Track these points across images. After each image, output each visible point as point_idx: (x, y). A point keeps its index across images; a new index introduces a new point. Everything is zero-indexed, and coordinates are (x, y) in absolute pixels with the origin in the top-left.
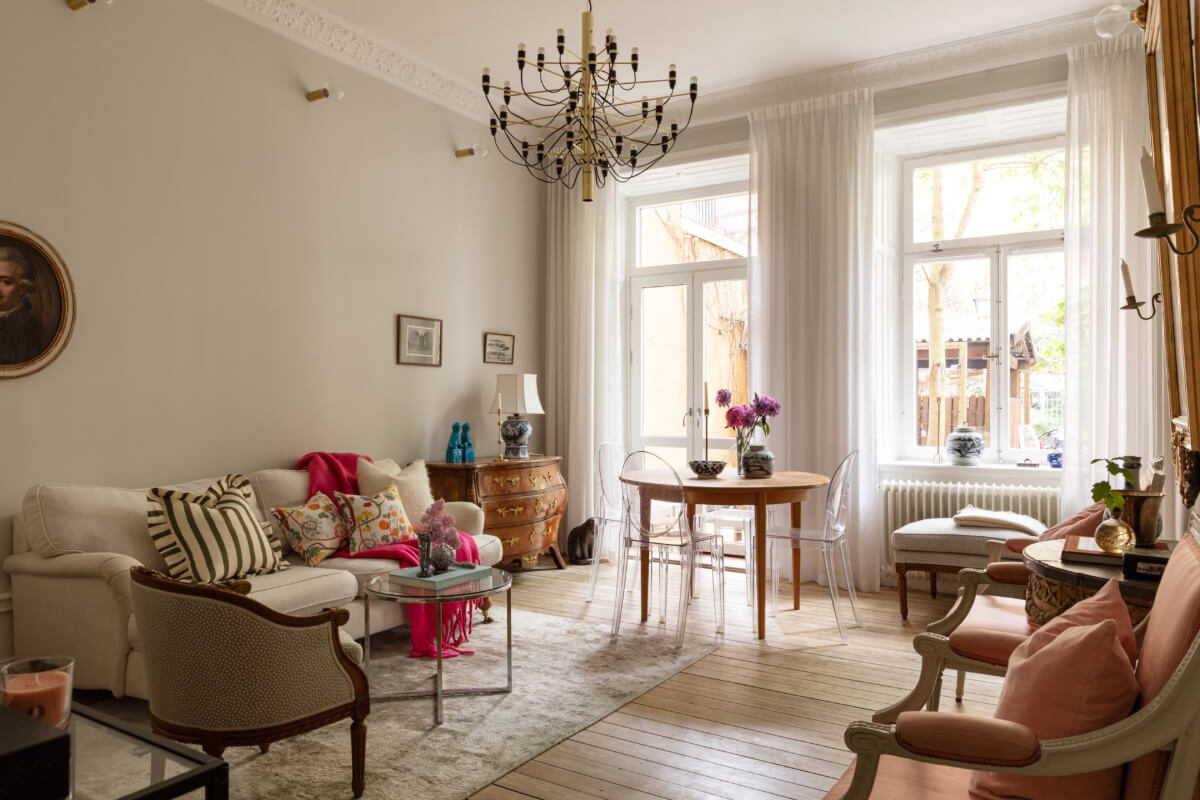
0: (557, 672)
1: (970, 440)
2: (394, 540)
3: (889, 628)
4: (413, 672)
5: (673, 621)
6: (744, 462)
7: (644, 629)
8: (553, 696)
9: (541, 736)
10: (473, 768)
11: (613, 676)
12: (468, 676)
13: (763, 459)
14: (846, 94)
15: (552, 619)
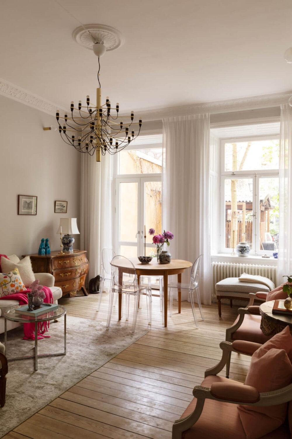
0: (84, 345)
1: (245, 247)
2: (17, 291)
3: (214, 321)
4: (25, 347)
5: (131, 320)
6: (159, 257)
7: (119, 324)
8: (83, 356)
9: (78, 375)
10: (50, 390)
11: (107, 346)
12: (48, 348)
13: (167, 256)
14: (200, 115)
15: (83, 320)
